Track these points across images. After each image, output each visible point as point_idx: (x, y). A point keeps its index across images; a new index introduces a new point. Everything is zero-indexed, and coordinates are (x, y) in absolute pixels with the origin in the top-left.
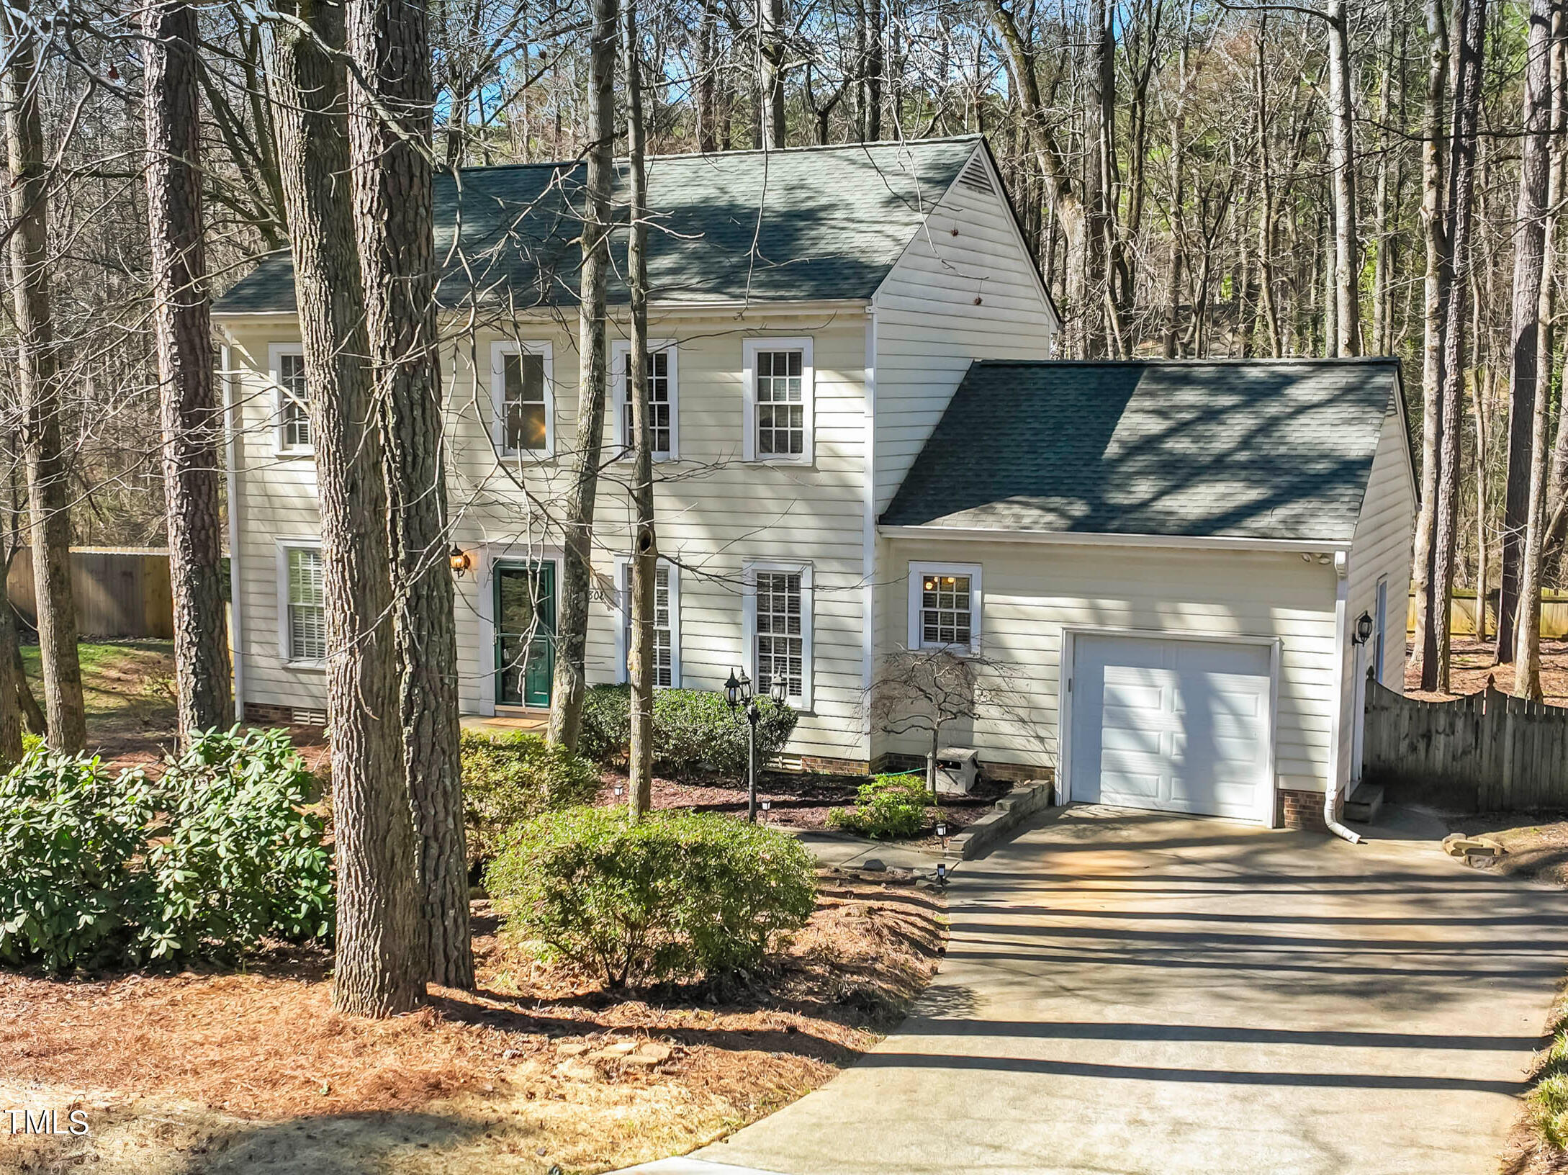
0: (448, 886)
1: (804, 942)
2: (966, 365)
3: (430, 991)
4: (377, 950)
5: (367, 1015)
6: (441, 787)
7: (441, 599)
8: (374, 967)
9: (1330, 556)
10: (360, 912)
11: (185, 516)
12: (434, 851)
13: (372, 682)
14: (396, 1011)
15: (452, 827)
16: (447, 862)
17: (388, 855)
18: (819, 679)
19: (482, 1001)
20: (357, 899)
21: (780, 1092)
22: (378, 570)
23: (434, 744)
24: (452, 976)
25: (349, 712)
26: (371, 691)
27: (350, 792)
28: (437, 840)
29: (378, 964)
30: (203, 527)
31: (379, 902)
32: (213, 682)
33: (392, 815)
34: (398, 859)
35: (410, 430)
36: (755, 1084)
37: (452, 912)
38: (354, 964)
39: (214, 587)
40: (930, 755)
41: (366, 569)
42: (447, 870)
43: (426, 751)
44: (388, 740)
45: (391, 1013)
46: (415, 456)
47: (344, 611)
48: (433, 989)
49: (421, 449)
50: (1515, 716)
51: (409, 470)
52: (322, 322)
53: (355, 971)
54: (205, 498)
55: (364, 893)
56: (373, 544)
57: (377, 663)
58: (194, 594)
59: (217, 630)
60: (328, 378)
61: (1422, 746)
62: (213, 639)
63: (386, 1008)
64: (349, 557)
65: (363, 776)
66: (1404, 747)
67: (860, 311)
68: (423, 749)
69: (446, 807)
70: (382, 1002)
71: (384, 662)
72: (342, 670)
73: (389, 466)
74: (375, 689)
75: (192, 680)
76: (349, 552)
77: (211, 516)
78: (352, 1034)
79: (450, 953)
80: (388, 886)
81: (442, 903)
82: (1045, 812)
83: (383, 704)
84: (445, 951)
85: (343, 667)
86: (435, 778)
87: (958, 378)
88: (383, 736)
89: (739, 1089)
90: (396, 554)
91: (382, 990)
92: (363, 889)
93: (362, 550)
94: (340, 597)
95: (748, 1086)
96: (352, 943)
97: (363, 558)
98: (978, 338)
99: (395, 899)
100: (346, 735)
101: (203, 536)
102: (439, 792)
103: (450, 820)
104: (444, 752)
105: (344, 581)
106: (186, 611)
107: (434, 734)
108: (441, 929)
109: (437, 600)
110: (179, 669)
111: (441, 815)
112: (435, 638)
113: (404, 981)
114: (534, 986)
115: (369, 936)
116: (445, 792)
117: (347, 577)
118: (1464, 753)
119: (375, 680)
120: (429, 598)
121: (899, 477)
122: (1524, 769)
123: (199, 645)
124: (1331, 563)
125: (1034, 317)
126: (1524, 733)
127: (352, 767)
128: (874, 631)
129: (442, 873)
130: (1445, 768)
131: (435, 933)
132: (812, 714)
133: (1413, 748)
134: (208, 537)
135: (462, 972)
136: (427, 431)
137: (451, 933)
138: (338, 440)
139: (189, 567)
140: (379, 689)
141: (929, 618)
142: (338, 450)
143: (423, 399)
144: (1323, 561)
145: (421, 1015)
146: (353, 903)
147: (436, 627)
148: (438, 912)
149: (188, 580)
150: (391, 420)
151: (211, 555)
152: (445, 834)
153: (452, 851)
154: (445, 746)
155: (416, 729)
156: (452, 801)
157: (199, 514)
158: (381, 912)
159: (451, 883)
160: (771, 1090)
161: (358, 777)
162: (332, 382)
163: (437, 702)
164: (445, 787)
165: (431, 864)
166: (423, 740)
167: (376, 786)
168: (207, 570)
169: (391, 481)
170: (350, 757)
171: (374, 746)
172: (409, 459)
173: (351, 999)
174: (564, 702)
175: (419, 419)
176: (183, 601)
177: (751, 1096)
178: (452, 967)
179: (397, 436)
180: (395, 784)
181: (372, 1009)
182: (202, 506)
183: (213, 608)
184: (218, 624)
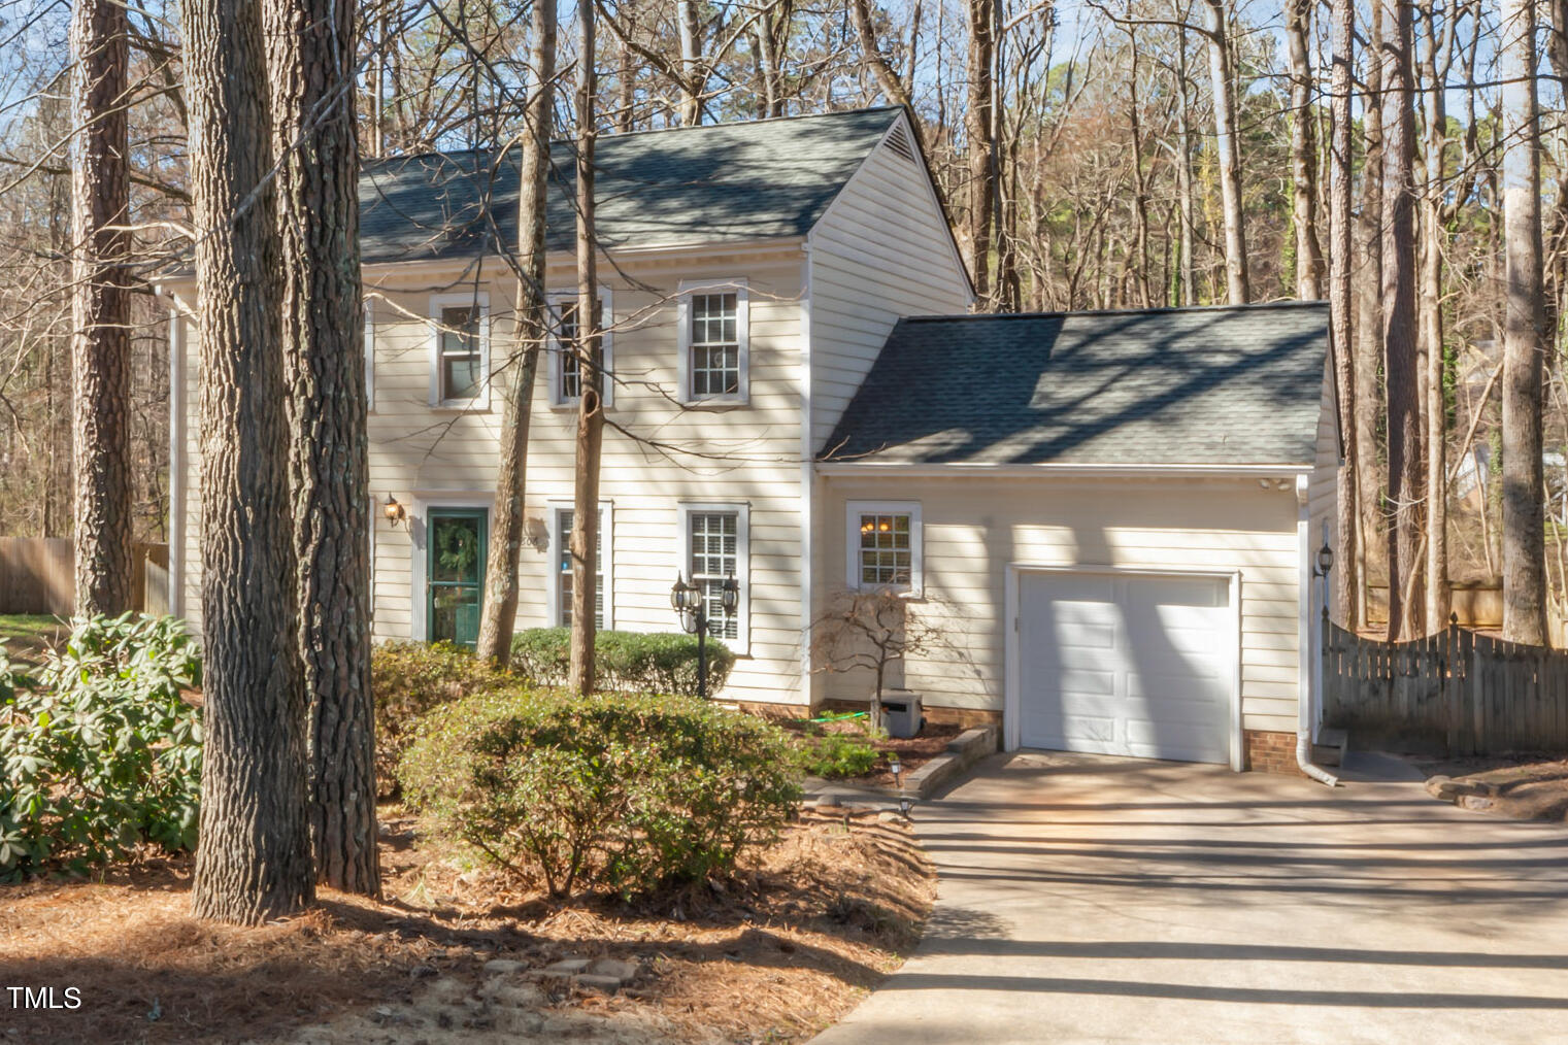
0: (350, 762)
1: (776, 861)
2: (894, 320)
3: (318, 895)
4: (250, 833)
5: (234, 922)
6: (344, 635)
7: (350, 402)
8: (245, 856)
9: (1292, 482)
10: (230, 781)
11: (91, 398)
12: (333, 715)
13: (255, 476)
14: (273, 916)
15: (356, 686)
16: (349, 731)
17: (268, 706)
18: (757, 620)
19: (387, 910)
20: (226, 764)
21: (790, 1025)
22: (266, 332)
23: (336, 580)
24: (351, 878)
25: (223, 515)
26: (252, 487)
27: (221, 621)
28: (336, 701)
29: (252, 851)
30: (111, 410)
31: (254, 768)
32: (113, 580)
33: (274, 652)
34: (282, 712)
35: (318, 195)
36: (754, 1013)
37: (353, 796)
38: (220, 852)
39: (119, 476)
40: (874, 696)
41: (252, 330)
42: (349, 741)
43: (327, 588)
44: (274, 553)
45: (266, 918)
46: (324, 227)
47: (221, 383)
48: (323, 893)
49: (331, 218)
50: (1483, 656)
51: (316, 243)
52: (206, 15)
53: (222, 862)
54: (114, 380)
55: (235, 756)
56: (262, 298)
57: (260, 451)
58: (98, 482)
59: (121, 523)
60: (211, 85)
61: (1384, 689)
62: (115, 533)
63: (260, 912)
64: (230, 313)
65: (239, 600)
66: (1365, 690)
67: (796, 248)
68: (323, 585)
69: (349, 662)
70: (253, 903)
71: (271, 452)
72: (216, 462)
73: (292, 239)
74: (258, 484)
75: (90, 577)
76: (230, 305)
77: (120, 399)
78: (211, 945)
79: (349, 849)
80: (267, 746)
81: (342, 783)
82: (996, 758)
83: (268, 506)
84: (344, 847)
85: (218, 457)
86: (337, 622)
87: (887, 331)
88: (266, 549)
89: (735, 1020)
90: (297, 344)
91: (253, 887)
92: (235, 750)
93: (246, 304)
94: (217, 364)
95: (746, 1015)
96: (219, 824)
97: (247, 313)
98: (905, 297)
99: (275, 765)
100: (218, 546)
101: (110, 421)
102: (342, 641)
103: (355, 677)
104: (349, 591)
105: (223, 346)
106: (87, 502)
107: (337, 568)
108: (339, 816)
109: (345, 403)
110: (77, 564)
111: (344, 671)
112: (343, 449)
113: (285, 875)
114: (455, 900)
115: (240, 813)
116: (349, 642)
117: (226, 338)
118: (1430, 695)
119: (258, 473)
120: (336, 401)
121: (834, 418)
122: (1496, 711)
123: (101, 539)
124: (1292, 490)
125: (953, 287)
126: (1493, 674)
127: (225, 587)
128: (813, 571)
129: (342, 745)
130: (1411, 714)
131: (330, 822)
132: (749, 657)
133: (1375, 691)
134: (115, 422)
135: (365, 874)
136: (339, 198)
137: (351, 824)
138: (220, 163)
139: (93, 453)
140: (262, 487)
141: (867, 558)
142: (220, 176)
143: (336, 162)
144: (1283, 487)
145: (304, 920)
146: (220, 771)
147: (344, 435)
148: (336, 796)
149: (92, 466)
150: (296, 183)
151: (117, 441)
152: (346, 696)
153: (356, 717)
154: (351, 584)
155: (315, 561)
156: (357, 655)
157: (107, 397)
158: (257, 782)
159: (354, 759)
160: (777, 1021)
161: (232, 601)
162: (215, 90)
163: (342, 528)
164: (348, 636)
165: (329, 732)
166: (323, 575)
167: (254, 612)
168: (112, 457)
169: (293, 256)
170: (223, 574)
171: (253, 559)
172: (317, 229)
173: (214, 900)
174: (496, 613)
175: (330, 183)
176: (85, 490)
177: (752, 1028)
178: (352, 868)
179: (303, 202)
180: (280, 613)
181: (242, 912)
182: (110, 388)
183: (117, 498)
184: (122, 515)
